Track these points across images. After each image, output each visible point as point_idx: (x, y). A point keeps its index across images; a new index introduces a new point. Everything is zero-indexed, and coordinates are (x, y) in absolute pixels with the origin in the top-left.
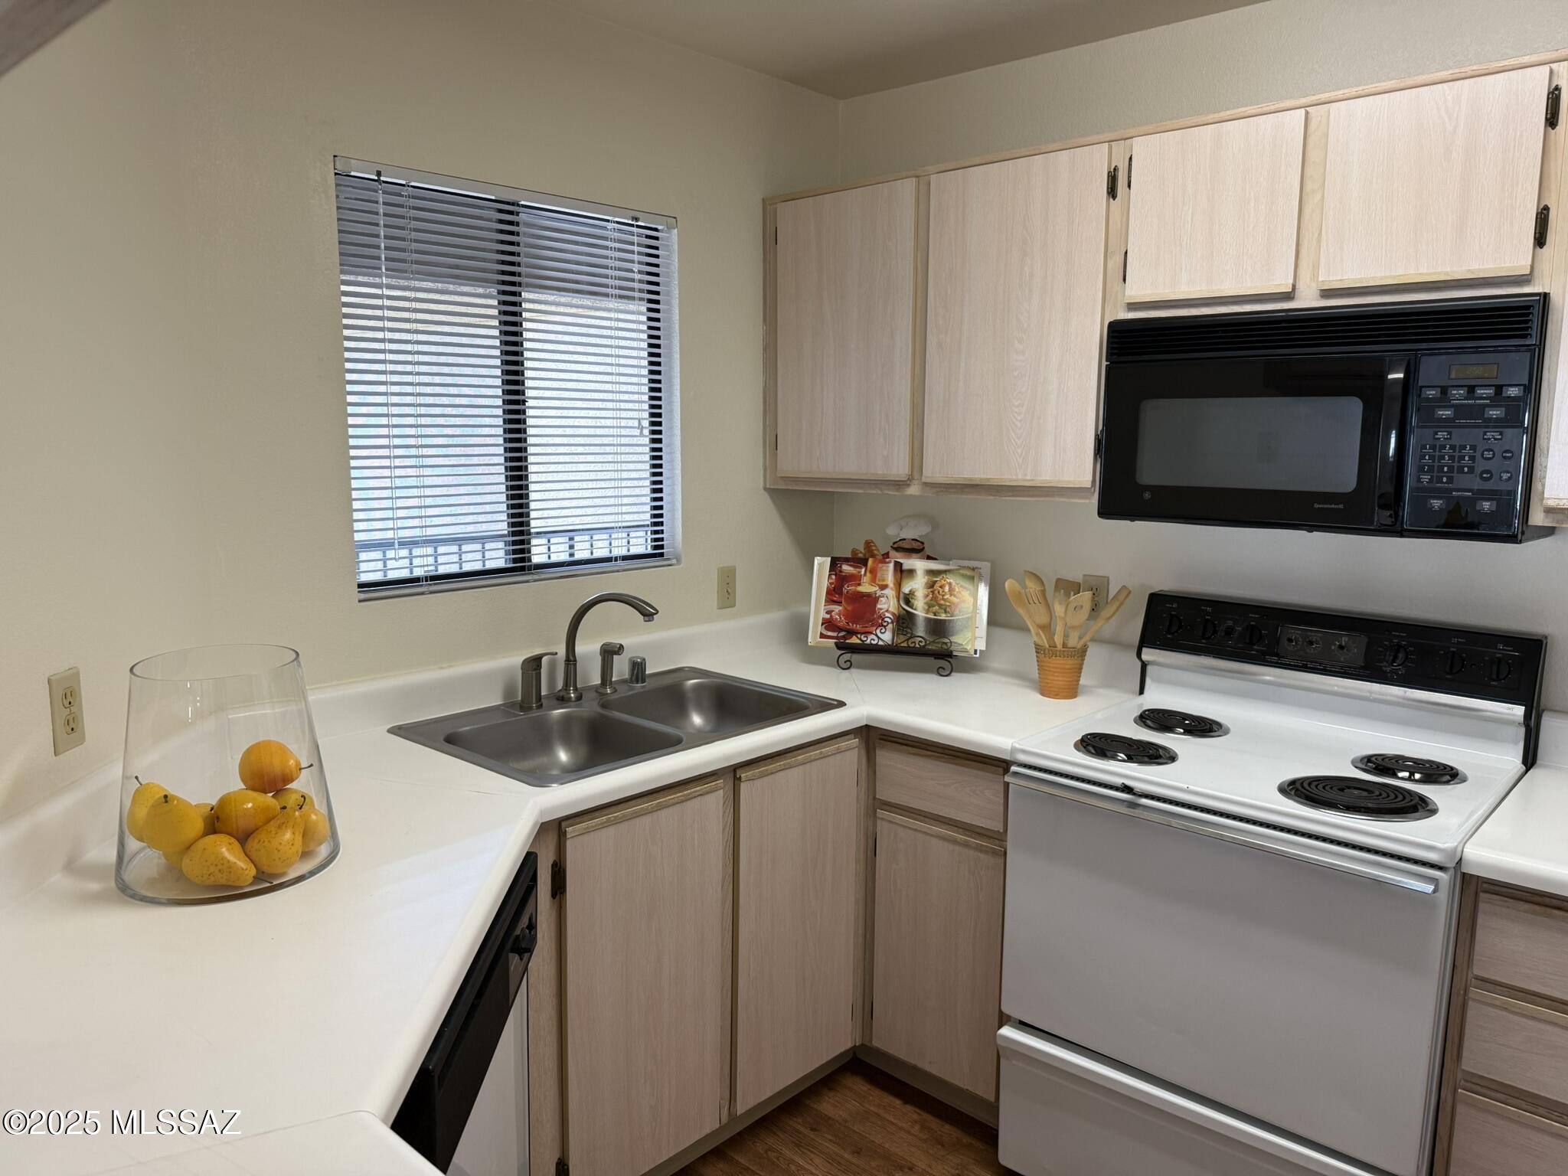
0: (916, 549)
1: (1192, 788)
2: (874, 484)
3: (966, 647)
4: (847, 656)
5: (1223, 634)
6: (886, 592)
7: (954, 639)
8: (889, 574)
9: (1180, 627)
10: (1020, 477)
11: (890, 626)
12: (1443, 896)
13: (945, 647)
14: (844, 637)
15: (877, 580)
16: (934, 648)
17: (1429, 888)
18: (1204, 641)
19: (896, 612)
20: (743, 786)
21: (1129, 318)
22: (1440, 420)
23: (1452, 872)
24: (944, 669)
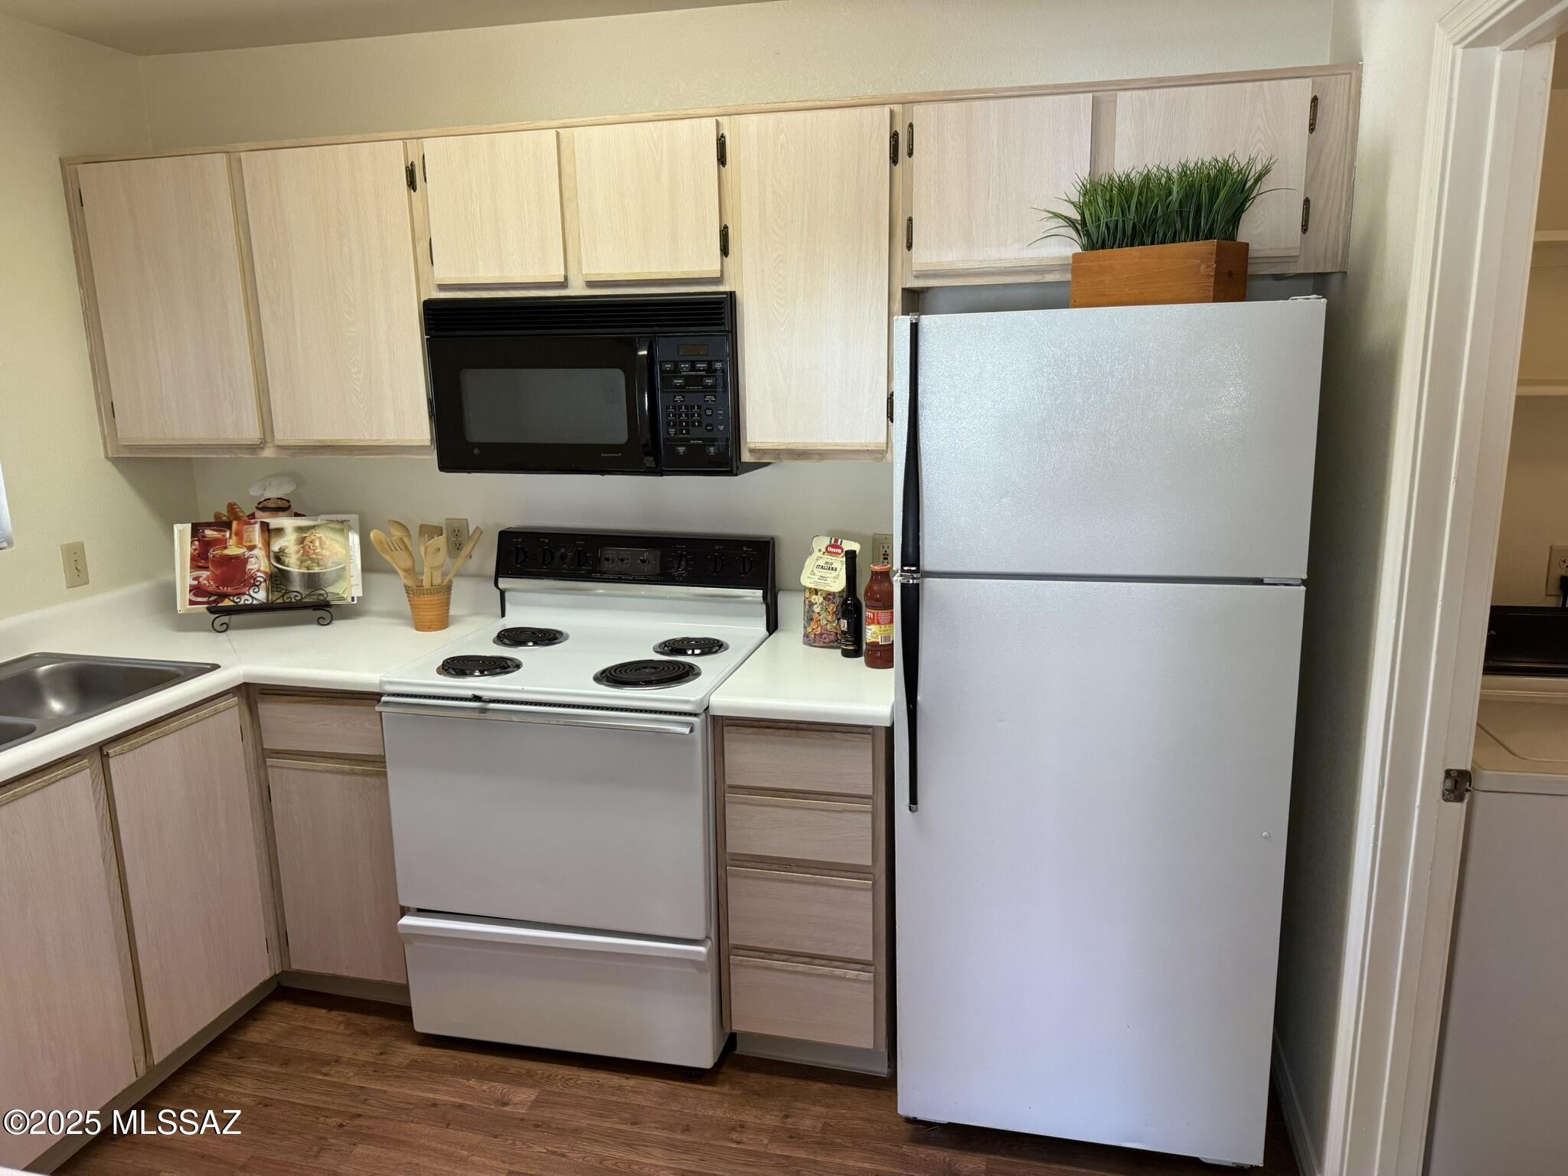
0: (282, 508)
1: (526, 688)
2: (227, 448)
3: (343, 595)
4: (225, 619)
5: (559, 559)
6: (255, 552)
7: (330, 589)
8: (256, 534)
9: (526, 557)
10: (367, 437)
11: (263, 585)
12: (698, 734)
13: (322, 598)
14: (215, 601)
15: (244, 542)
16: (311, 600)
17: (687, 730)
18: (545, 567)
19: (267, 570)
20: (112, 762)
21: (441, 297)
22: (676, 387)
23: (703, 716)
24: (324, 619)
